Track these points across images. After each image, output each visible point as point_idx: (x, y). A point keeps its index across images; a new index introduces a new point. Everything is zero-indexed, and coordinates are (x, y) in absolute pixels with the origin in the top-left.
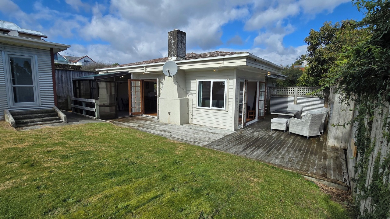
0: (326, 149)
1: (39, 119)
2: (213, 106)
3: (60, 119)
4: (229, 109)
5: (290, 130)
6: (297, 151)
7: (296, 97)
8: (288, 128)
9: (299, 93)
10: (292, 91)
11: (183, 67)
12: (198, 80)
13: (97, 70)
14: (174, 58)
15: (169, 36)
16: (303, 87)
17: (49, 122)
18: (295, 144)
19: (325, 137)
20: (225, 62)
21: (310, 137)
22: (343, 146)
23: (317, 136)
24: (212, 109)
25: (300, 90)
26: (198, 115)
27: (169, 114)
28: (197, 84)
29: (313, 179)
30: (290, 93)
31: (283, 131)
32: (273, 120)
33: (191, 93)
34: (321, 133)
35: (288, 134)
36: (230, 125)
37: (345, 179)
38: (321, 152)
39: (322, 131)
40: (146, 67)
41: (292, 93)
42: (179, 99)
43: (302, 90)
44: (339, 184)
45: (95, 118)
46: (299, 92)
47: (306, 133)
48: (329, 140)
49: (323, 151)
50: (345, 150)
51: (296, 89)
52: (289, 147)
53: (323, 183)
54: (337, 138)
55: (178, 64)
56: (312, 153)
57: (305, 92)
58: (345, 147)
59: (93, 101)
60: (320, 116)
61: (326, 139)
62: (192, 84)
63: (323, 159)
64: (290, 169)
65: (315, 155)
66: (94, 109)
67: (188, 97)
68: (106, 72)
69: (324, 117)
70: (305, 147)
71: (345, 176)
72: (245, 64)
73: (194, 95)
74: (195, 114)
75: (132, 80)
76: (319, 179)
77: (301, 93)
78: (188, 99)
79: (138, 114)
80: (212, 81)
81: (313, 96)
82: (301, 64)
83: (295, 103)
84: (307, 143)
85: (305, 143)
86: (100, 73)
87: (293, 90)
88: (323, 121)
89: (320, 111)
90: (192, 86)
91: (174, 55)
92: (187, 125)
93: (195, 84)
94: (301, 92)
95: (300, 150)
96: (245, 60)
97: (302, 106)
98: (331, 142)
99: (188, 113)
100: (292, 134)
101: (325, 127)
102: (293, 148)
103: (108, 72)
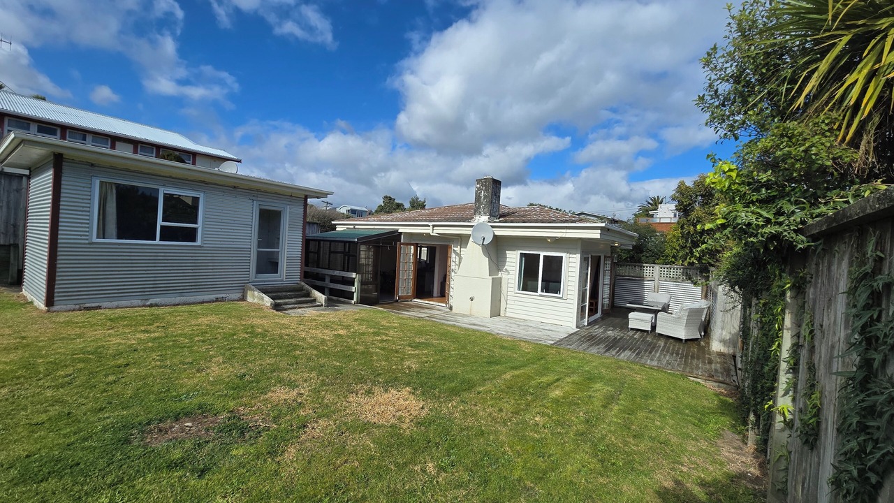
0: (710, 355)
1: (293, 300)
2: (542, 291)
3: (314, 301)
4: (569, 297)
5: (658, 330)
6: (674, 355)
7: (656, 281)
8: (654, 327)
9: (662, 275)
10: (651, 272)
11: (499, 232)
12: (519, 252)
13: (333, 222)
14: (485, 218)
15: (478, 186)
16: (668, 266)
17: (305, 306)
18: (669, 348)
19: (707, 341)
20: (568, 231)
21: (686, 340)
22: (731, 351)
23: (697, 339)
24: (541, 296)
25: (663, 269)
26: (516, 303)
27: (472, 300)
28: (517, 257)
29: (699, 380)
30: (648, 274)
31: (647, 331)
32: (631, 315)
33: (506, 270)
34: (701, 335)
35: (655, 336)
36: (570, 320)
37: (734, 381)
38: (704, 357)
39: (703, 334)
40: (434, 226)
41: (651, 274)
42: (491, 277)
43: (666, 270)
44: (727, 384)
45: (353, 302)
46: (662, 272)
47: (682, 334)
48: (713, 344)
49: (707, 356)
50: (734, 357)
51: (657, 267)
52: (662, 350)
53: (710, 384)
54: (723, 341)
55: (493, 227)
56: (693, 357)
57: (672, 273)
58: (734, 353)
59: (354, 275)
60: (700, 311)
61: (708, 344)
62: (508, 256)
63: (708, 363)
64: (671, 370)
65: (698, 359)
66: (354, 288)
67: (500, 275)
68: (352, 227)
69: (705, 313)
70: (683, 351)
71: (735, 378)
72: (598, 236)
73: (511, 272)
74: (512, 302)
75: (403, 244)
76: (706, 380)
77: (665, 275)
78: (501, 279)
79: (406, 298)
80: (542, 254)
81: (683, 281)
82: (652, 216)
83: (656, 290)
84: (684, 347)
85: (682, 348)
86: (339, 228)
87: (651, 269)
88: (703, 319)
89: (700, 305)
90: (508, 260)
91: (485, 214)
92: (497, 318)
93: (514, 256)
94: (665, 273)
95: (677, 354)
96: (599, 231)
97: (669, 296)
98: (716, 346)
99: (500, 300)
100: (661, 335)
101: (706, 328)
102: (668, 352)
103: (356, 227)
